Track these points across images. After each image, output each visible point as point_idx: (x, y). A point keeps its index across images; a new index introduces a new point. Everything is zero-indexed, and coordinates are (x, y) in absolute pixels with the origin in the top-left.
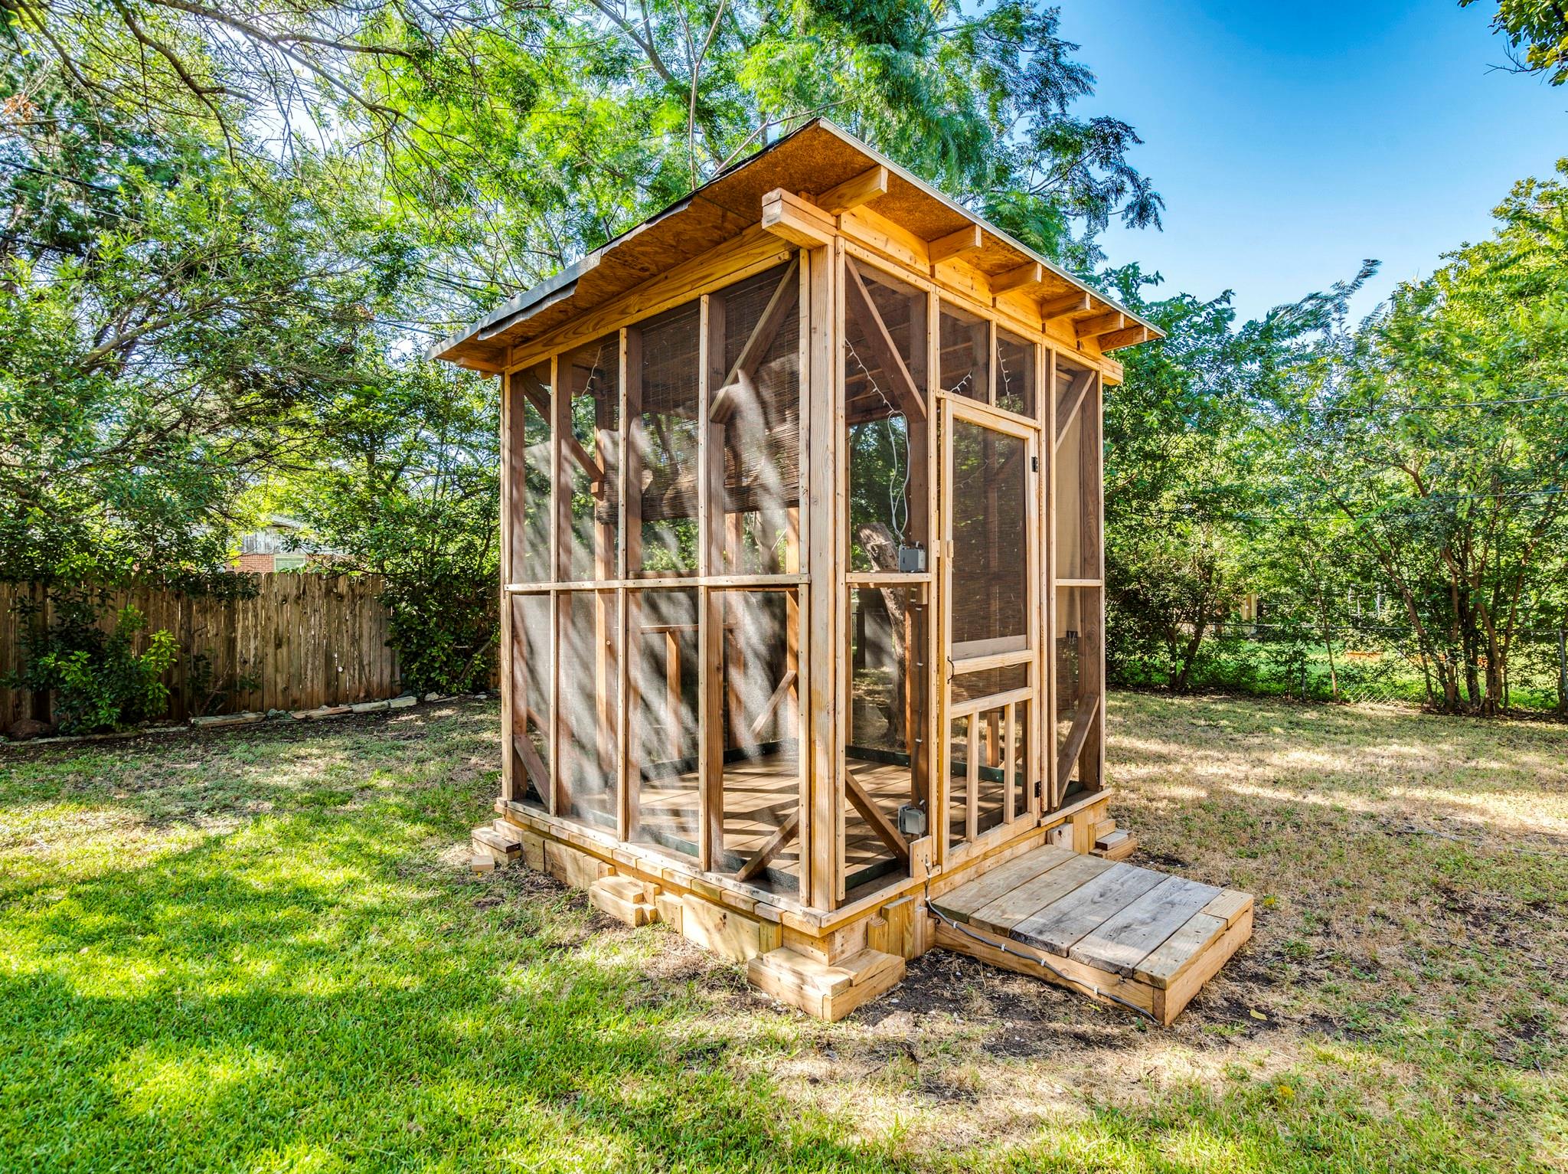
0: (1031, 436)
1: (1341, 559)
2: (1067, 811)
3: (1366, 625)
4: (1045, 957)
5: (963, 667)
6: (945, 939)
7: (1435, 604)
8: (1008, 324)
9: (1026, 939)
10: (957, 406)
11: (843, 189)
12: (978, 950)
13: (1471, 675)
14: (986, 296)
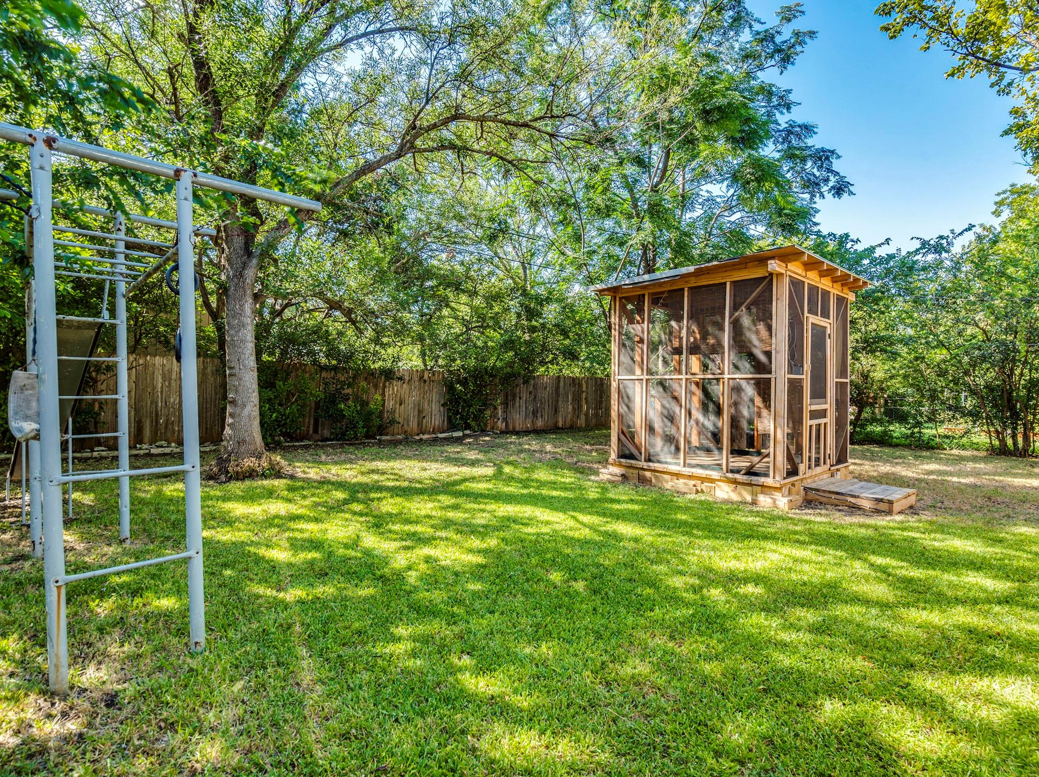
0: (828, 325)
1: (942, 373)
2: (838, 467)
3: (956, 408)
4: (849, 499)
5: (814, 407)
6: (809, 498)
7: (994, 399)
8: (824, 287)
9: (842, 494)
10: (813, 319)
11: (790, 257)
12: (823, 500)
13: (1014, 437)
14: (818, 279)
